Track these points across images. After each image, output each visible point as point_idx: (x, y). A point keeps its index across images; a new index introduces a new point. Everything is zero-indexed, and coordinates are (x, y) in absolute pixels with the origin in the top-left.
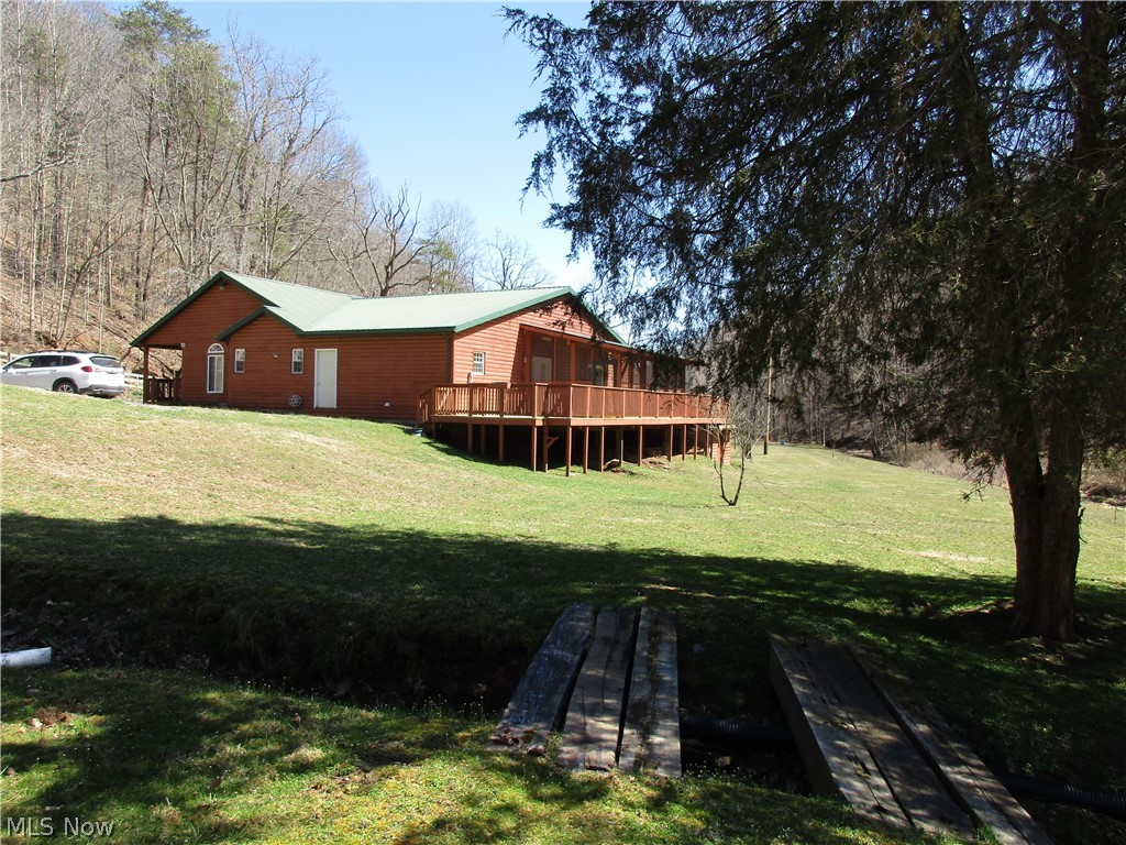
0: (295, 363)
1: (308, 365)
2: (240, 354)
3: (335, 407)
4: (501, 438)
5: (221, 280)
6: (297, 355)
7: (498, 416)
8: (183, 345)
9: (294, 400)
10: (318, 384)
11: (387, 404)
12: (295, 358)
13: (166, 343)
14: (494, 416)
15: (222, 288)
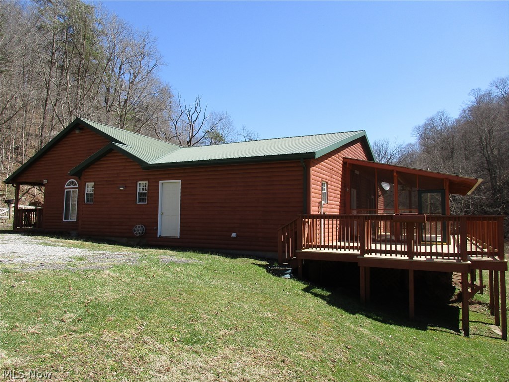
0: (140, 194)
1: (153, 196)
2: (90, 187)
3: (179, 236)
4: (411, 287)
5: (78, 126)
6: (142, 185)
7: (406, 258)
8: (45, 181)
9: (138, 229)
10: (162, 214)
11: (234, 235)
12: (139, 190)
13: (34, 180)
14: (399, 257)
15: (77, 132)
